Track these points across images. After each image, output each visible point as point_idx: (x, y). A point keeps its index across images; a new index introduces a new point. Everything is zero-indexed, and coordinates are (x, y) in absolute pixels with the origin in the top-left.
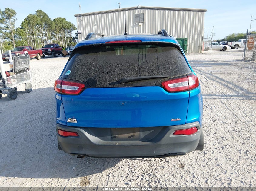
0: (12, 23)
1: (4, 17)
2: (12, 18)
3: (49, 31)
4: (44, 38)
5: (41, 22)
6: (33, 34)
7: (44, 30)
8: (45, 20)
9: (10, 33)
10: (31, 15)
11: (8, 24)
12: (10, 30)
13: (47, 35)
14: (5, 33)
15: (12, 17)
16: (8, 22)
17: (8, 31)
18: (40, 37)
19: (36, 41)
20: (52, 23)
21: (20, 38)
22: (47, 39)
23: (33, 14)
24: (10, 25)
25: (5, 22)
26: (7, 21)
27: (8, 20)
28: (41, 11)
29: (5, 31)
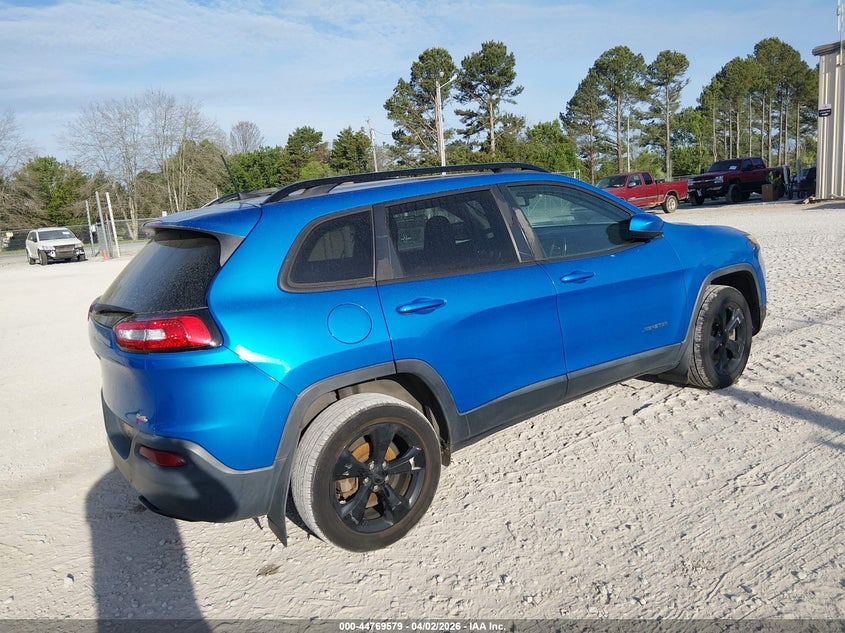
0: (673, 95)
1: (653, 81)
2: (674, 82)
3: (796, 107)
4: (774, 132)
5: (767, 80)
6: (735, 125)
7: (777, 106)
8: (785, 68)
9: (663, 126)
10: (736, 62)
11: (660, 99)
12: (662, 118)
13: (784, 122)
14: (647, 130)
15: (676, 78)
16: (660, 95)
17: (657, 121)
18: (758, 132)
19: (740, 145)
20: (808, 79)
21: (691, 141)
22: (784, 135)
23: (744, 57)
24: (664, 103)
25: (652, 96)
26: (658, 91)
27: (663, 88)
28: (776, 41)
29: (650, 121)
